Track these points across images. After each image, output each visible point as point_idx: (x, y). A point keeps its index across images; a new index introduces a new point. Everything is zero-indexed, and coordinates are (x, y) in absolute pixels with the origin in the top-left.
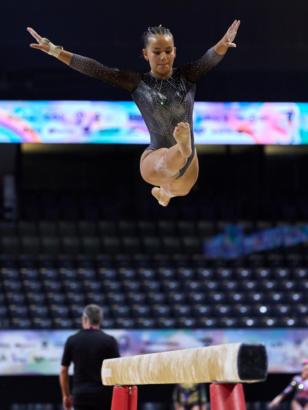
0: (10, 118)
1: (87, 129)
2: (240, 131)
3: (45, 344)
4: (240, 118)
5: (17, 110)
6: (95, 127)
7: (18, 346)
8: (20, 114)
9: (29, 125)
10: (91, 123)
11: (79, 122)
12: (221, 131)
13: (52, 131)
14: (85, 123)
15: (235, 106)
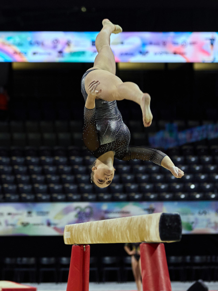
0: (4, 44)
1: (61, 52)
2: (175, 53)
3: (29, 213)
4: (175, 43)
5: (9, 38)
6: (67, 50)
7: (9, 214)
8: (11, 41)
9: (18, 49)
10: (64, 48)
11: (55, 47)
12: (161, 53)
13: (34, 53)
14: (59, 47)
15: (172, 34)
